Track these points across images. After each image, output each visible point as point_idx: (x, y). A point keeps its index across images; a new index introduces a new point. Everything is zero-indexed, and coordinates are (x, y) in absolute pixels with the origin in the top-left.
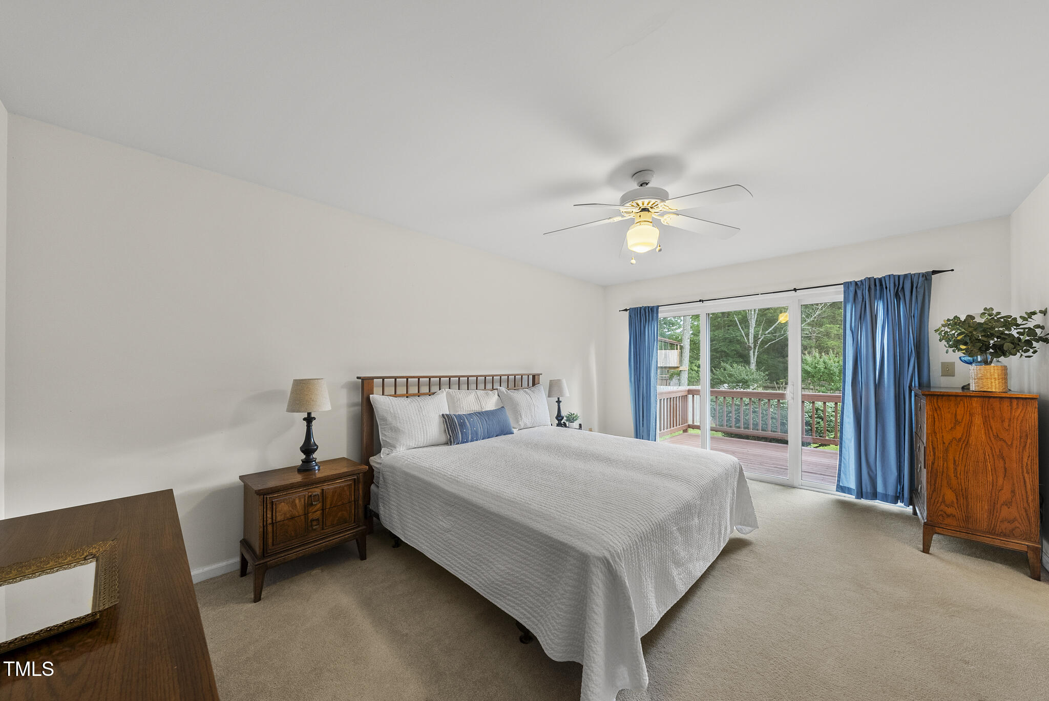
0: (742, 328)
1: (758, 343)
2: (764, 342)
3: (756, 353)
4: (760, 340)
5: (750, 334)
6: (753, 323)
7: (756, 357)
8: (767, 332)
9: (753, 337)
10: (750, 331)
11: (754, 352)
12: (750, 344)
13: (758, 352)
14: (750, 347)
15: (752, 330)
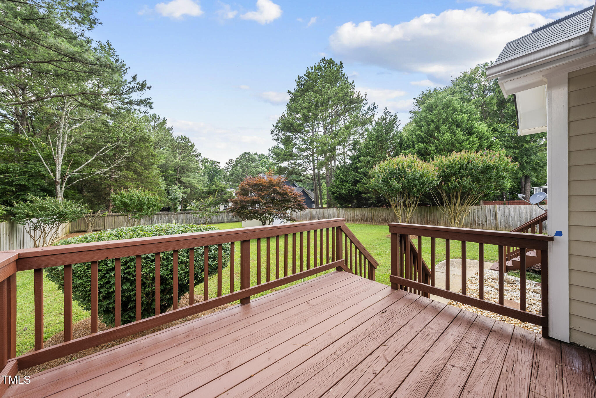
0: (47, 164)
1: (65, 179)
2: (70, 180)
3: (63, 189)
4: (68, 177)
5: (57, 170)
6: (60, 161)
7: (63, 191)
8: (75, 171)
9: (60, 173)
10: (57, 168)
11: (61, 188)
12: (57, 180)
13: (65, 187)
14: (57, 182)
15: (59, 168)
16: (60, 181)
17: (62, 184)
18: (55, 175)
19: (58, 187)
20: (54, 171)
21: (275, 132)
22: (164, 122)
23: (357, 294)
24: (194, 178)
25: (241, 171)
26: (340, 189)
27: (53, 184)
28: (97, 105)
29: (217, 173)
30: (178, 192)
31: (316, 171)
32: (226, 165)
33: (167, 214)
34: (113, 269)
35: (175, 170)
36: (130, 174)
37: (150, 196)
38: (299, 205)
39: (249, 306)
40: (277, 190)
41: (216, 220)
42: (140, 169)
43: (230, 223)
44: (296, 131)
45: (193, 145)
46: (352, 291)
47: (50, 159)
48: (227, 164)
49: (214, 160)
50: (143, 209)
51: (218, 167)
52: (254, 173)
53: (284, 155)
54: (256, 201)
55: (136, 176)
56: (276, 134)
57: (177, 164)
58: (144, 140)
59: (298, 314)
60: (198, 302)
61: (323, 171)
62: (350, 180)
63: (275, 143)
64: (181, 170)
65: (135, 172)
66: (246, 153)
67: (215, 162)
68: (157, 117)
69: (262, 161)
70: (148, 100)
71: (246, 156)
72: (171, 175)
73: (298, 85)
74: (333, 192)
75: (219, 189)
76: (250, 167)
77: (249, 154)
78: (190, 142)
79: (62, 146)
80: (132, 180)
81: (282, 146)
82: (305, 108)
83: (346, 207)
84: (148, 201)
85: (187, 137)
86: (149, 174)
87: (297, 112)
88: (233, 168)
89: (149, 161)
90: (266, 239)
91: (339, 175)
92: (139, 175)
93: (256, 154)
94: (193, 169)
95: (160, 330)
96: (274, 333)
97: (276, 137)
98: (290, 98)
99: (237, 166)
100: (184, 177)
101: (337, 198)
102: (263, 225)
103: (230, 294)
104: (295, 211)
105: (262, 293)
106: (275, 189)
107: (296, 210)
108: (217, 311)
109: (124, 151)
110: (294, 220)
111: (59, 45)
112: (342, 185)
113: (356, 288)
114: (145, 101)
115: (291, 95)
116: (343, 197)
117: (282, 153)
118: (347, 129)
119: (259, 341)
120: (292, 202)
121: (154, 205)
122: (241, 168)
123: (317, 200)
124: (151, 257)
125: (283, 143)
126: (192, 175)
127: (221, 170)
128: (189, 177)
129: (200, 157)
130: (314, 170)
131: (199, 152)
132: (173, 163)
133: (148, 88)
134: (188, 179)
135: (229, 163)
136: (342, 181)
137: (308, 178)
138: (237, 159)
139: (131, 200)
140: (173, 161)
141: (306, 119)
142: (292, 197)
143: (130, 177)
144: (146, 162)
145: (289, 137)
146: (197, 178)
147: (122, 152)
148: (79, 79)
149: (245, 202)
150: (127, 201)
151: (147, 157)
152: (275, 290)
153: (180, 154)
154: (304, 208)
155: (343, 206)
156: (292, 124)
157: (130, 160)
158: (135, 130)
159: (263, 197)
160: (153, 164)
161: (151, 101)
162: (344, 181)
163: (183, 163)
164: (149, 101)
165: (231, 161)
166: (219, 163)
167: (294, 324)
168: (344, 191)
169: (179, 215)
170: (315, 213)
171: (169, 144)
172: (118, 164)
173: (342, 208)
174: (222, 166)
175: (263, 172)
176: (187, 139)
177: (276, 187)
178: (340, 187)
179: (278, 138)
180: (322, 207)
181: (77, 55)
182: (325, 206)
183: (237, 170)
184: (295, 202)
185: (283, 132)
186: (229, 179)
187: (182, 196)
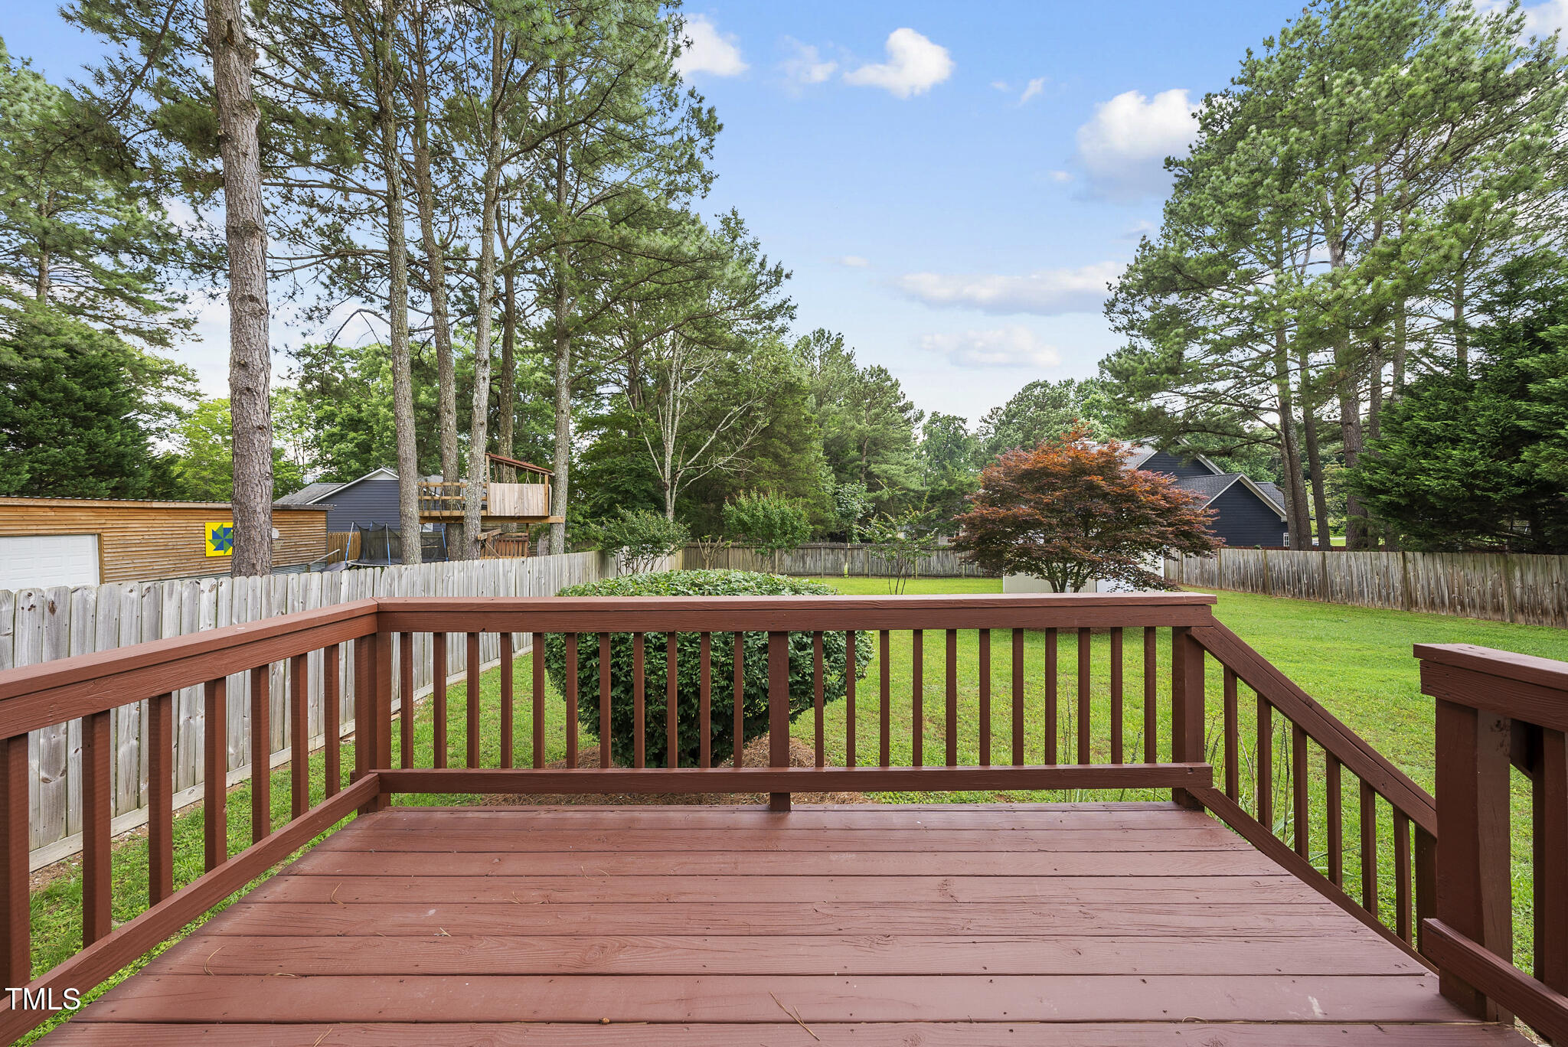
0: (655, 455)
1: (676, 480)
2: (684, 479)
3: (674, 495)
4: (679, 476)
5: (666, 464)
6: (670, 448)
7: (674, 501)
8: (688, 463)
9: (669, 469)
11: (671, 494)
12: (666, 481)
13: (676, 493)
14: (666, 485)
15: (668, 459)
16: (669, 483)
17: (672, 488)
18: (664, 473)
19: (668, 493)
20: (662, 466)
21: (1120, 306)
22: (839, 341)
23: (1191, 934)
24: (897, 463)
25: (1020, 435)
26: (1411, 475)
27: (662, 488)
28: (710, 336)
29: (958, 447)
30: (857, 495)
31: (1297, 414)
32: (983, 424)
33: (833, 549)
34: (596, 653)
35: (860, 449)
36: (767, 464)
37: (787, 509)
38: (1187, 535)
39: (780, 819)
40: (1099, 487)
41: (940, 568)
42: (785, 451)
43: (975, 580)
44: (1197, 285)
45: (896, 385)
46: (1169, 913)
47: (659, 445)
48: (985, 421)
49: (952, 415)
50: (774, 536)
51: (962, 432)
52: (1058, 439)
53: (1147, 371)
54: (1026, 522)
55: (777, 467)
56: (1125, 312)
57: (861, 434)
58: (791, 388)
59: (885, 905)
60: (800, 764)
61: (1330, 410)
62: (1474, 432)
63: (1122, 341)
64: (873, 446)
65: (777, 457)
66: (1035, 385)
67: (955, 418)
68: (826, 335)
69: (1087, 401)
70: (785, 302)
71: (1037, 391)
72: (852, 461)
73: (1205, 127)
74: (1370, 487)
75: (957, 489)
76: (1048, 422)
77: (1045, 385)
78: (889, 379)
79: (673, 423)
80: (770, 475)
81: (1146, 344)
82: (1231, 197)
83: (1450, 549)
84: (782, 519)
85: (883, 367)
86: (800, 461)
87: (1203, 222)
88: (997, 429)
89: (801, 434)
90: (1043, 635)
91: (1409, 418)
92: (784, 464)
93: (1069, 383)
94: (895, 441)
95: (700, 803)
96: (762, 931)
97: (1124, 320)
98: (1176, 180)
99: (1010, 422)
100: (875, 463)
101: (1392, 510)
102: (1056, 591)
103: (911, 768)
104: (1167, 556)
105: (964, 794)
106: (1091, 482)
107: (1174, 552)
108: (828, 804)
109: (758, 417)
110: (1160, 585)
111: (653, 244)
112: (1426, 456)
113: (1210, 905)
114: (781, 306)
115: (1177, 171)
116: (1433, 507)
117: (1141, 368)
118: (1463, 219)
119: (708, 932)
120: (1154, 523)
121: (795, 529)
122: (1019, 429)
123: (1297, 518)
124: (654, 640)
125: (1150, 334)
126: (893, 456)
127: (969, 438)
128: (886, 462)
129: (912, 411)
130: (1284, 409)
131: (908, 399)
132: (853, 433)
133: (788, 276)
134: (884, 467)
135: (991, 417)
136: (1426, 442)
137: (1257, 442)
138: (1008, 404)
139: (753, 515)
140: (853, 428)
141: (1239, 232)
142: (1153, 509)
143: (767, 468)
144: (795, 436)
145: (1174, 311)
146: (906, 462)
147: (753, 421)
148: (686, 295)
149: (993, 522)
150: (746, 518)
151: (797, 425)
152: (1009, 800)
153: (868, 409)
154: (1207, 546)
155: (1432, 546)
156: (1177, 267)
157: (766, 433)
158: (776, 371)
159: (1050, 508)
160: (808, 439)
161: (792, 303)
162: (1439, 439)
163: (874, 430)
164: (789, 303)
165: (995, 412)
166: (964, 421)
167: (839, 933)
168: (1434, 483)
169: (856, 551)
170: (1284, 567)
171: (847, 390)
172: (748, 445)
173: (1424, 552)
174: (972, 427)
175: (1091, 435)
176: (882, 371)
177: (1095, 478)
178: (1410, 464)
179: (1131, 321)
180: (1325, 546)
181: (674, 251)
182: (1339, 541)
183: (1009, 435)
184: (1170, 525)
185: (1148, 301)
186: (985, 460)
187: (864, 508)
